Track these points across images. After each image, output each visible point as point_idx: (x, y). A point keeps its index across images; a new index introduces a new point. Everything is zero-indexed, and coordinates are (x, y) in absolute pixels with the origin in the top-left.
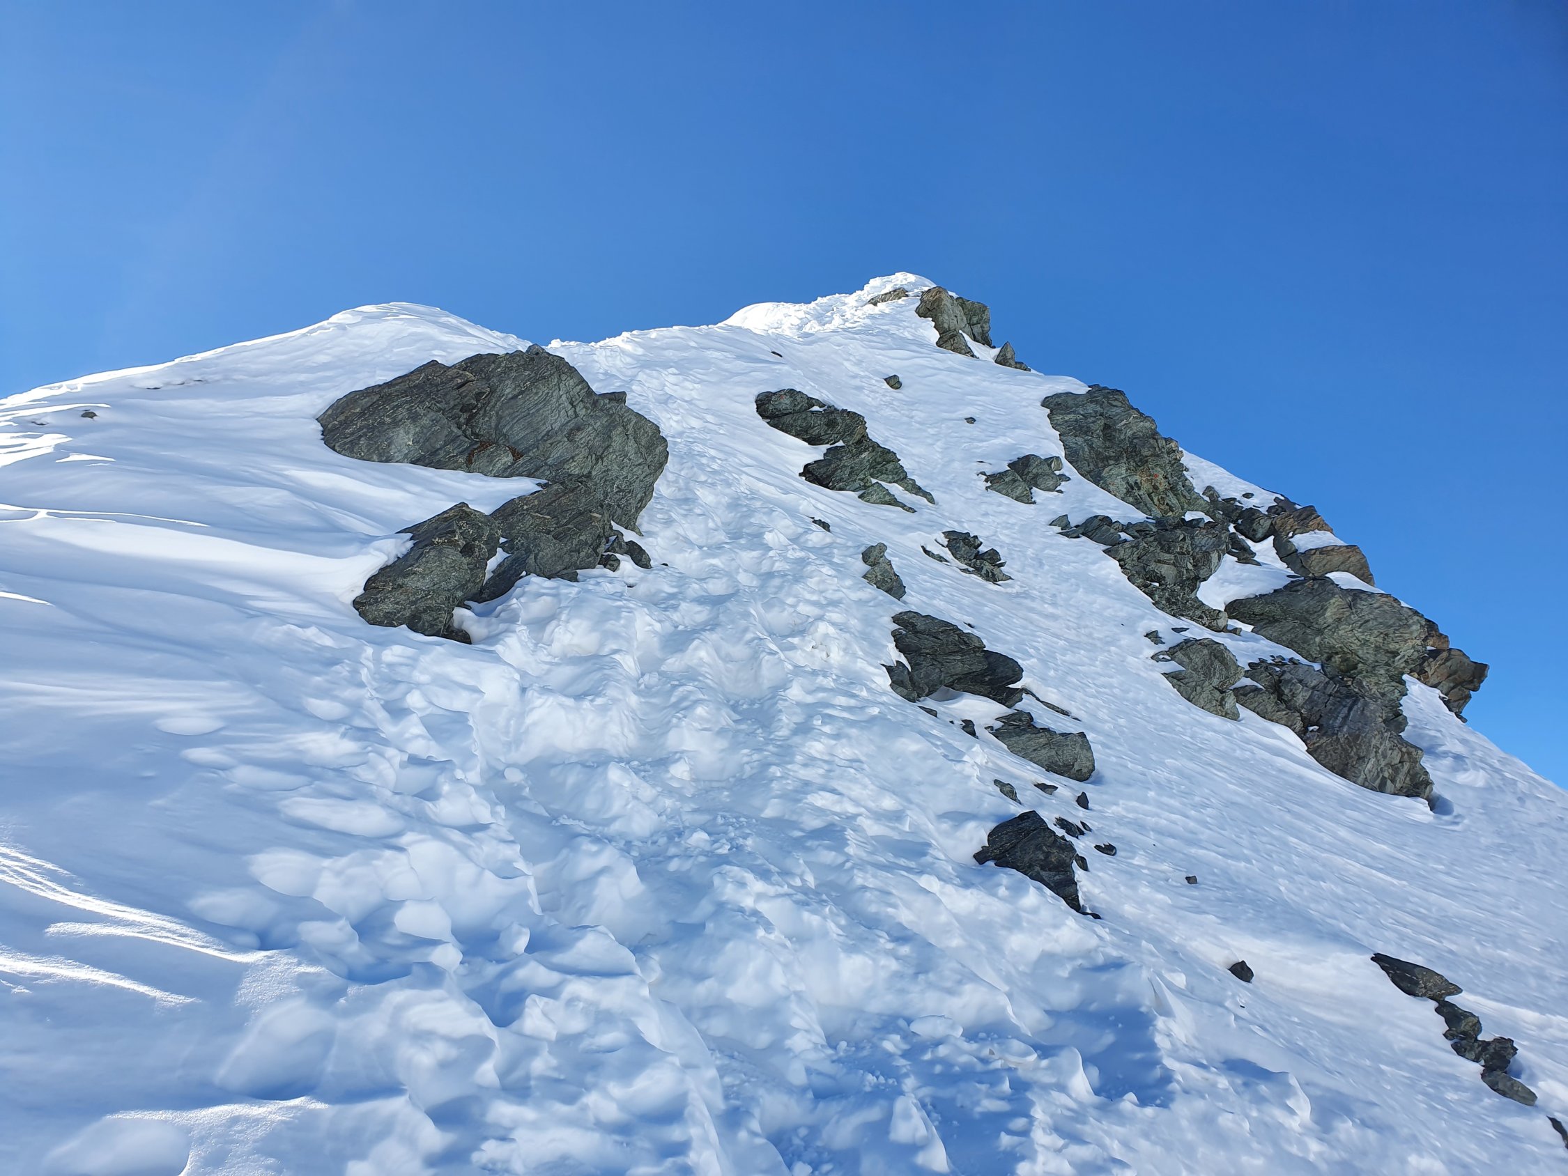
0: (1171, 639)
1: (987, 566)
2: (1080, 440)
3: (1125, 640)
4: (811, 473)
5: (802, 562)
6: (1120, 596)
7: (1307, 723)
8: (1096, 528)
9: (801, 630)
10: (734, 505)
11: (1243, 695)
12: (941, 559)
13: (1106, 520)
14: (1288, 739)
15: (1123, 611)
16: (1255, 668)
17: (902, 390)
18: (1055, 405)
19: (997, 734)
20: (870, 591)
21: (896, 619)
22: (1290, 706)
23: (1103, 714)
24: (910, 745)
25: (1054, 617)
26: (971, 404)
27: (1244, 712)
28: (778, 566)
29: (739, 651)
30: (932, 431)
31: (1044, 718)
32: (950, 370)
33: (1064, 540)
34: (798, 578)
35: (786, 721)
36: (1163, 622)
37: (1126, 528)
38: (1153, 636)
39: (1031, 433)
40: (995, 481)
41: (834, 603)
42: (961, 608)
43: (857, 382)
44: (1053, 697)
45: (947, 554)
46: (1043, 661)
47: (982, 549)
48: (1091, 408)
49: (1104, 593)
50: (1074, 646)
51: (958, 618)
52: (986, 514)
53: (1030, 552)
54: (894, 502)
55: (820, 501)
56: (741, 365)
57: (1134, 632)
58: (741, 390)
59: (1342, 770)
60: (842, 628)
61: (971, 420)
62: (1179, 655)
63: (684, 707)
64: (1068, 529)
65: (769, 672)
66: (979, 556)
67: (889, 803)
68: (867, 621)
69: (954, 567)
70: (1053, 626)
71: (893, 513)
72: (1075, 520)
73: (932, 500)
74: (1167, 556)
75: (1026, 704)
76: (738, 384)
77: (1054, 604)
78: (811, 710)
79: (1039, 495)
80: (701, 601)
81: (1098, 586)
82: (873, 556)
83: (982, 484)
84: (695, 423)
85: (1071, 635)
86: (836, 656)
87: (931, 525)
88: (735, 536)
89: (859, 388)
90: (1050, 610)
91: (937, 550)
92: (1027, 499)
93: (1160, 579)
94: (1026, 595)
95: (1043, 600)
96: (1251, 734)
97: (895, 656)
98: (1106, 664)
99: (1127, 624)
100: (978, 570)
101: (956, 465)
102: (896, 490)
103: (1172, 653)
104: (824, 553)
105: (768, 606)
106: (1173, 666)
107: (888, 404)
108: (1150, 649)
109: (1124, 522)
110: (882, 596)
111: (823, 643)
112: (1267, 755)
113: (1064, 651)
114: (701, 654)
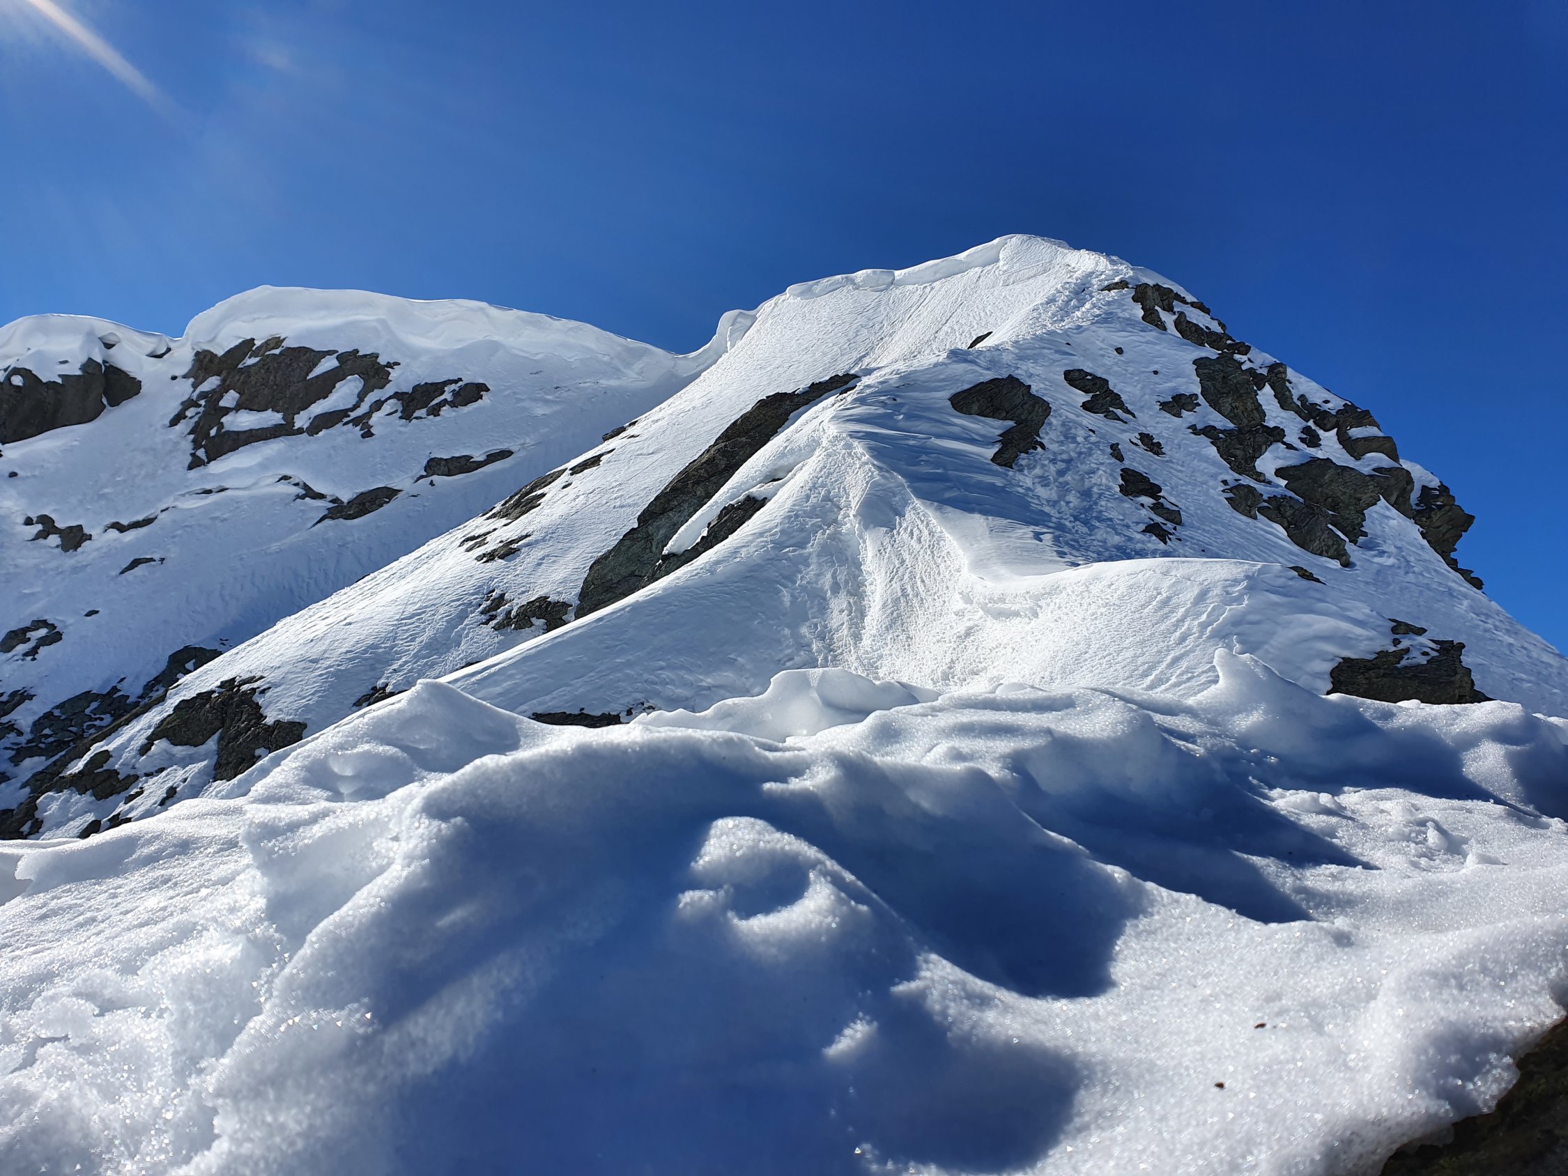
0: (1232, 484)
1: (1156, 449)
2: (1209, 383)
3: (1211, 483)
4: (1085, 406)
5: (1090, 449)
6: (1214, 463)
7: (1290, 524)
8: (1209, 432)
9: (1093, 472)
10: (1063, 425)
11: (1261, 510)
12: (1136, 444)
13: (1213, 428)
14: (1280, 530)
15: (1213, 470)
16: (1270, 500)
17: (1124, 355)
18: (1200, 363)
19: (1151, 508)
20: (1113, 460)
21: (1122, 470)
22: (1283, 516)
23: (1192, 508)
24: (1126, 505)
25: (1181, 471)
26: (1156, 363)
27: (1259, 516)
28: (1083, 450)
29: (1077, 477)
30: (1137, 378)
31: (1167, 505)
32: (1148, 342)
33: (1193, 436)
34: (1090, 455)
35: (1095, 496)
36: (1231, 476)
37: (1222, 432)
38: (1225, 482)
39: (1184, 380)
40: (1165, 406)
41: (1102, 464)
42: (1143, 467)
43: (1102, 352)
44: (1173, 500)
45: (1139, 442)
46: (1172, 488)
47: (1155, 441)
48: (1218, 366)
49: (1206, 462)
50: (1187, 483)
51: (1141, 469)
52: (1158, 423)
53: (1176, 441)
54: (1119, 419)
55: (1090, 419)
56: (1057, 356)
57: (1216, 479)
58: (1058, 369)
59: (1302, 545)
60: (1105, 472)
61: (1156, 372)
62: (1234, 491)
63: (1068, 491)
64: (1194, 430)
65: (1087, 484)
66: (1153, 444)
67: (1121, 517)
68: (1113, 470)
69: (1141, 449)
70: (1180, 475)
71: (1118, 424)
72: (1199, 427)
73: (1134, 416)
74: (1239, 446)
75: (1162, 500)
76: (1057, 366)
77: (1182, 466)
78: (1100, 495)
79: (1185, 413)
80: (1063, 461)
81: (1206, 459)
82: (1114, 447)
83: (1158, 407)
84: (1042, 386)
85: (1187, 479)
86: (1104, 481)
87: (1135, 430)
88: (1066, 437)
89: (1103, 356)
90: (1180, 468)
91: (1135, 441)
92: (1179, 415)
93: (1235, 456)
94: (1171, 461)
95: (1178, 464)
96: (1260, 525)
97: (1121, 482)
98: (1199, 491)
99: (1214, 477)
100: (1151, 451)
101: (1147, 397)
102: (1119, 412)
103: (1231, 490)
104: (1096, 444)
105: (1082, 464)
106: (1231, 495)
107: (1116, 364)
108: (1221, 487)
109: (1222, 428)
110: (1118, 462)
111: (1100, 477)
112: (1262, 533)
113: (1182, 485)
114: (1068, 477)
